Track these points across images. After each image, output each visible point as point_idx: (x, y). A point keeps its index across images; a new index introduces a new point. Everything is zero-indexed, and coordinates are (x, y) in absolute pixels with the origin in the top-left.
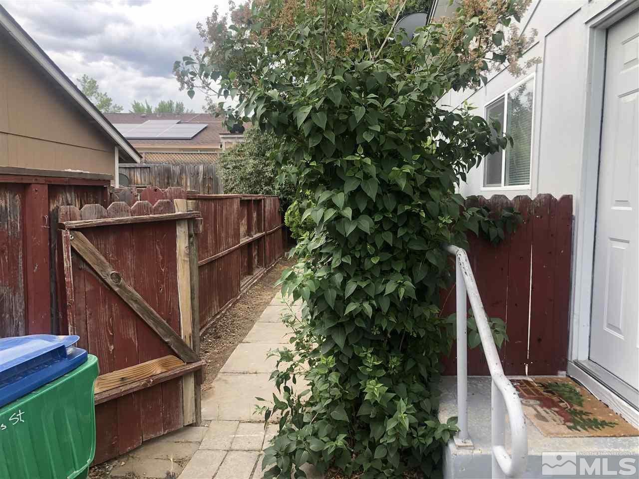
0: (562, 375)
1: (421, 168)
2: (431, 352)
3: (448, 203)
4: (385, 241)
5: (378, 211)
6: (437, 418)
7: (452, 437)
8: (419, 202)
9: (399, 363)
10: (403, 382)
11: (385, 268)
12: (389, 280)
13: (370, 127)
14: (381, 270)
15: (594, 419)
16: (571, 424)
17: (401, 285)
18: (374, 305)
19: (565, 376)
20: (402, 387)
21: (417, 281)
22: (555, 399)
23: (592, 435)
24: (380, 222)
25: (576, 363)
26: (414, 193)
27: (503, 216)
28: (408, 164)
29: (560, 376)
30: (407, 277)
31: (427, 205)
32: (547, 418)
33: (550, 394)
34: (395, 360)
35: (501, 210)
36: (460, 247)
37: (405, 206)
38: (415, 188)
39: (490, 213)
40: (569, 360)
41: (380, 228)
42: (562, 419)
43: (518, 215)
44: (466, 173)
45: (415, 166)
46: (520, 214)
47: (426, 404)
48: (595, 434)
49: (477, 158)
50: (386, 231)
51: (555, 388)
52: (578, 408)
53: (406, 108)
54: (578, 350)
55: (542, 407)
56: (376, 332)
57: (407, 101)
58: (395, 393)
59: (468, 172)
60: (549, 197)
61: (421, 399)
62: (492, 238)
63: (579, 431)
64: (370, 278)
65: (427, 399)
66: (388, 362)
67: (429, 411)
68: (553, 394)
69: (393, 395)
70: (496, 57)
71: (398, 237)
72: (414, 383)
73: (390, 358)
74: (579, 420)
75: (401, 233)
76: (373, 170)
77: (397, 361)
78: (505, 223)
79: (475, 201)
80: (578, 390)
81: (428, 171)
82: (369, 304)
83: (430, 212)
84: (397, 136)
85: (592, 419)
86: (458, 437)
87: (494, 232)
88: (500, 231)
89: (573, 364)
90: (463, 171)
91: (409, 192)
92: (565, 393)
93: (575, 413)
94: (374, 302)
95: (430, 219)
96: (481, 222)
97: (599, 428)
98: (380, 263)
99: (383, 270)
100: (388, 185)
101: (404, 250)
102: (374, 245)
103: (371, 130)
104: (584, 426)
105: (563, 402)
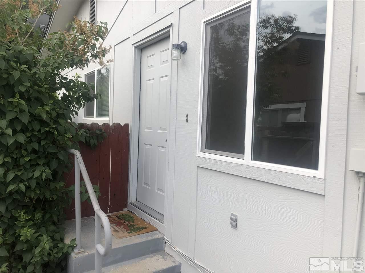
0: (125, 210)
1: (54, 108)
2: (60, 207)
3: (69, 127)
4: (33, 148)
5: (29, 131)
6: (64, 242)
7: (73, 250)
8: (54, 126)
9: (41, 216)
10: (43, 226)
11: (33, 163)
12: (36, 170)
13: (24, 84)
14: (30, 165)
15: (139, 227)
16: (129, 231)
17: (43, 172)
18: (26, 185)
19: (126, 211)
20: (43, 229)
21: (52, 169)
22: (122, 221)
23: (138, 234)
24: (30, 137)
25: (131, 203)
26: (51, 121)
27: (97, 134)
28: (46, 105)
29: (124, 211)
30: (46, 167)
31: (58, 128)
32: (119, 231)
33: (120, 220)
34: (38, 215)
35: (96, 131)
36: (76, 150)
37: (46, 128)
38: (51, 118)
39: (90, 132)
40: (128, 202)
41: (30, 141)
42: (126, 230)
43: (104, 133)
44: (78, 111)
45: (50, 106)
46: (105, 132)
47: (57, 236)
48: (139, 233)
49: (83, 103)
50: (33, 142)
51: (122, 217)
52: (132, 224)
53: (45, 75)
54: (132, 197)
55: (116, 226)
56: (27, 200)
57: (45, 71)
58: (39, 233)
59: (79, 110)
60: (118, 124)
61: (54, 234)
62: (92, 145)
63: (133, 233)
64: (23, 169)
65: (58, 233)
66: (34, 217)
67: (59, 239)
68: (122, 219)
69: (38, 234)
70: (93, 56)
71: (41, 145)
72: (50, 226)
73: (35, 214)
74: (132, 229)
75: (43, 143)
76: (26, 107)
77: (40, 215)
78: (98, 137)
79: (82, 126)
80: (132, 215)
81: (58, 109)
82: (23, 184)
83: (60, 131)
84: (40, 90)
85: (138, 227)
86: (76, 249)
87: (93, 142)
88: (96, 141)
89: (130, 204)
90: (76, 110)
91: (48, 121)
92: (127, 218)
93: (131, 226)
94: (26, 183)
95: (60, 135)
96: (86, 136)
97: (141, 230)
98: (30, 160)
99: (31, 164)
100: (35, 116)
101: (45, 152)
102: (26, 150)
103: (24, 85)
104: (135, 231)
105: (126, 222)
